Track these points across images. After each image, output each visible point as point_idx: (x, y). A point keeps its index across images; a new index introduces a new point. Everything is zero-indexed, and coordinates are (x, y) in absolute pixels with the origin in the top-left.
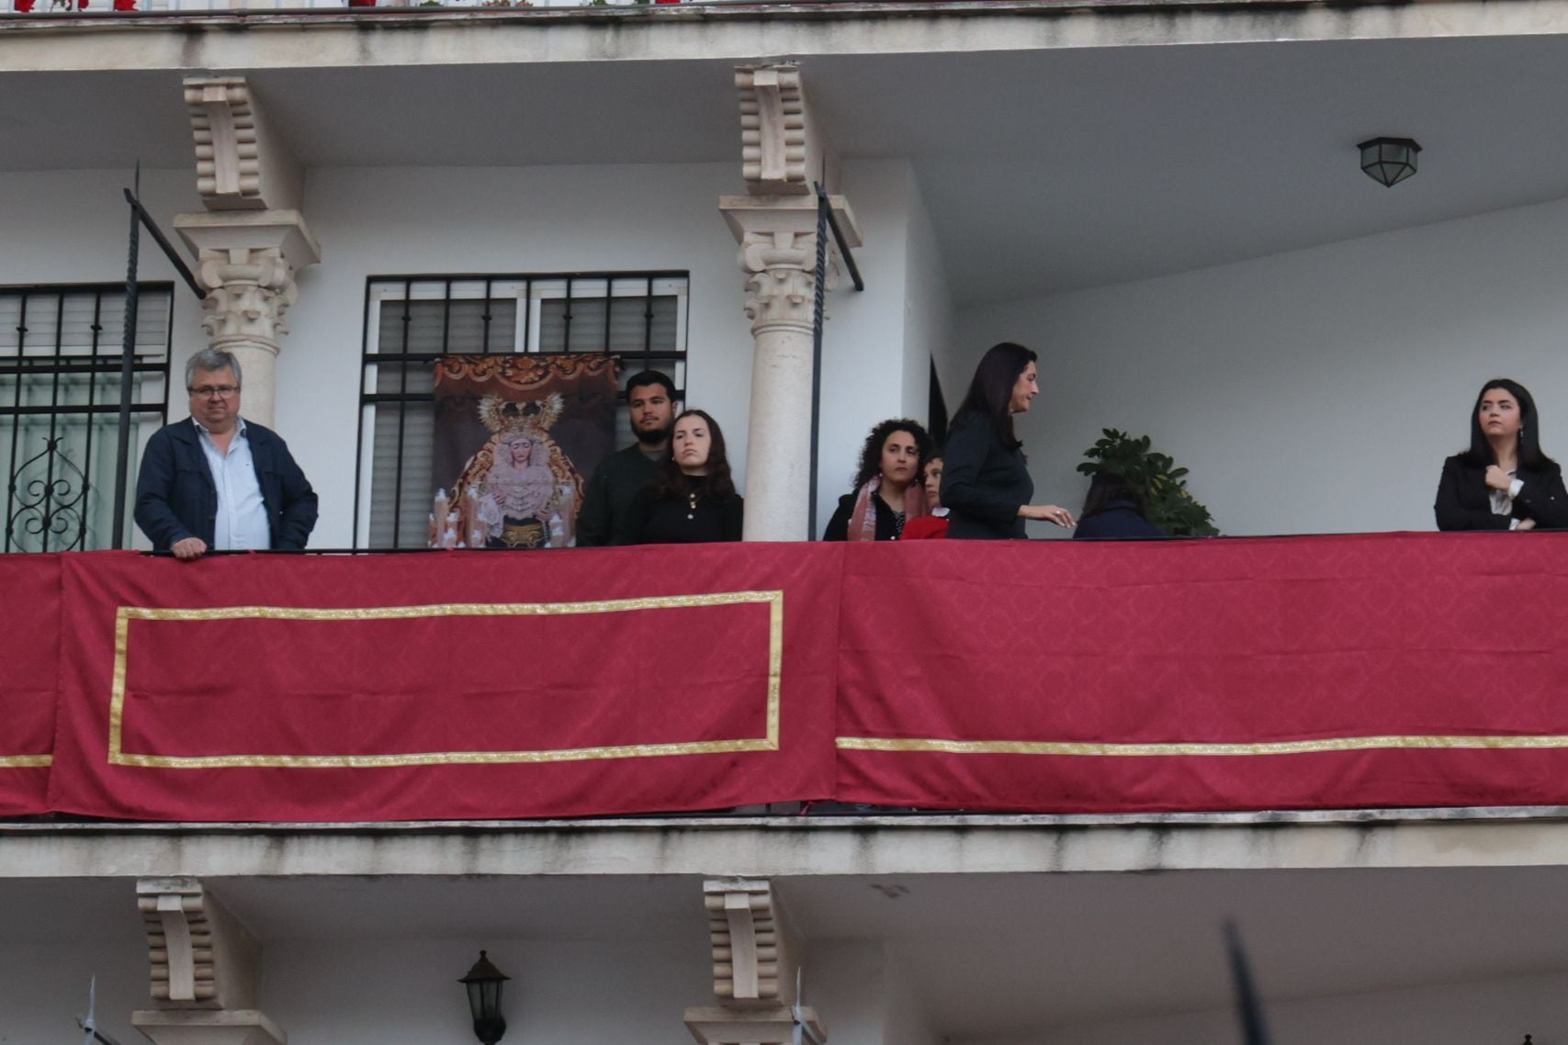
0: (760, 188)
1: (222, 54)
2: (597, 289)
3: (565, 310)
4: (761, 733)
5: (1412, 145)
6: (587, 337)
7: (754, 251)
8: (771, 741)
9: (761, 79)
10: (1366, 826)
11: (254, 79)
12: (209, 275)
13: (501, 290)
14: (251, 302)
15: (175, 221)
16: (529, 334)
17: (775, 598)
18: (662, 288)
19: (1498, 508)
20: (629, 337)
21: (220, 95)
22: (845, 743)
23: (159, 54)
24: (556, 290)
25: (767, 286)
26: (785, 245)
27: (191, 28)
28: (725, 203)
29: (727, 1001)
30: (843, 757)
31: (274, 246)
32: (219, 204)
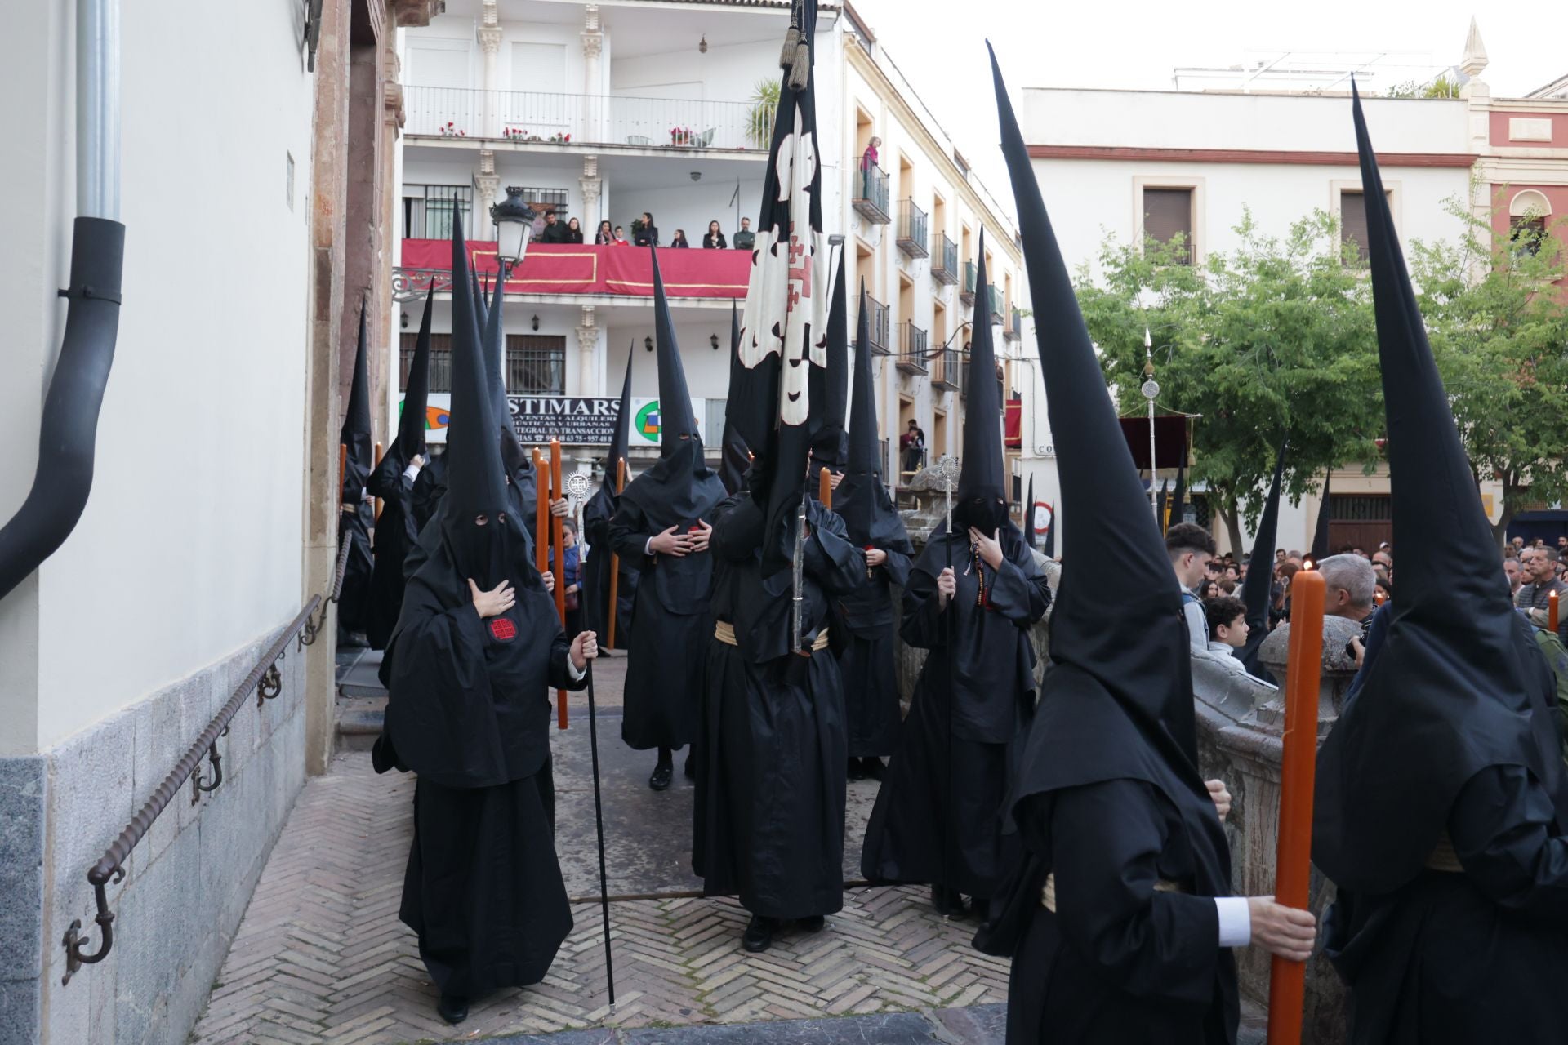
0: (587, 177)
1: (489, 146)
2: (551, 191)
3: (545, 195)
4: (591, 278)
5: (699, 174)
6: (549, 201)
7: (585, 188)
8: (594, 280)
9: (590, 158)
10: (699, 300)
11: (495, 152)
12: (482, 186)
13: (533, 191)
14: (490, 192)
15: (477, 176)
16: (538, 199)
17: (595, 255)
18: (563, 192)
19: (714, 244)
20: (557, 201)
21: (487, 154)
22: (608, 282)
23: (476, 145)
24: (543, 191)
25: (587, 195)
26: (590, 187)
27: (482, 141)
28: (580, 179)
29: (585, 327)
30: (608, 285)
31: (494, 182)
32: (485, 174)
